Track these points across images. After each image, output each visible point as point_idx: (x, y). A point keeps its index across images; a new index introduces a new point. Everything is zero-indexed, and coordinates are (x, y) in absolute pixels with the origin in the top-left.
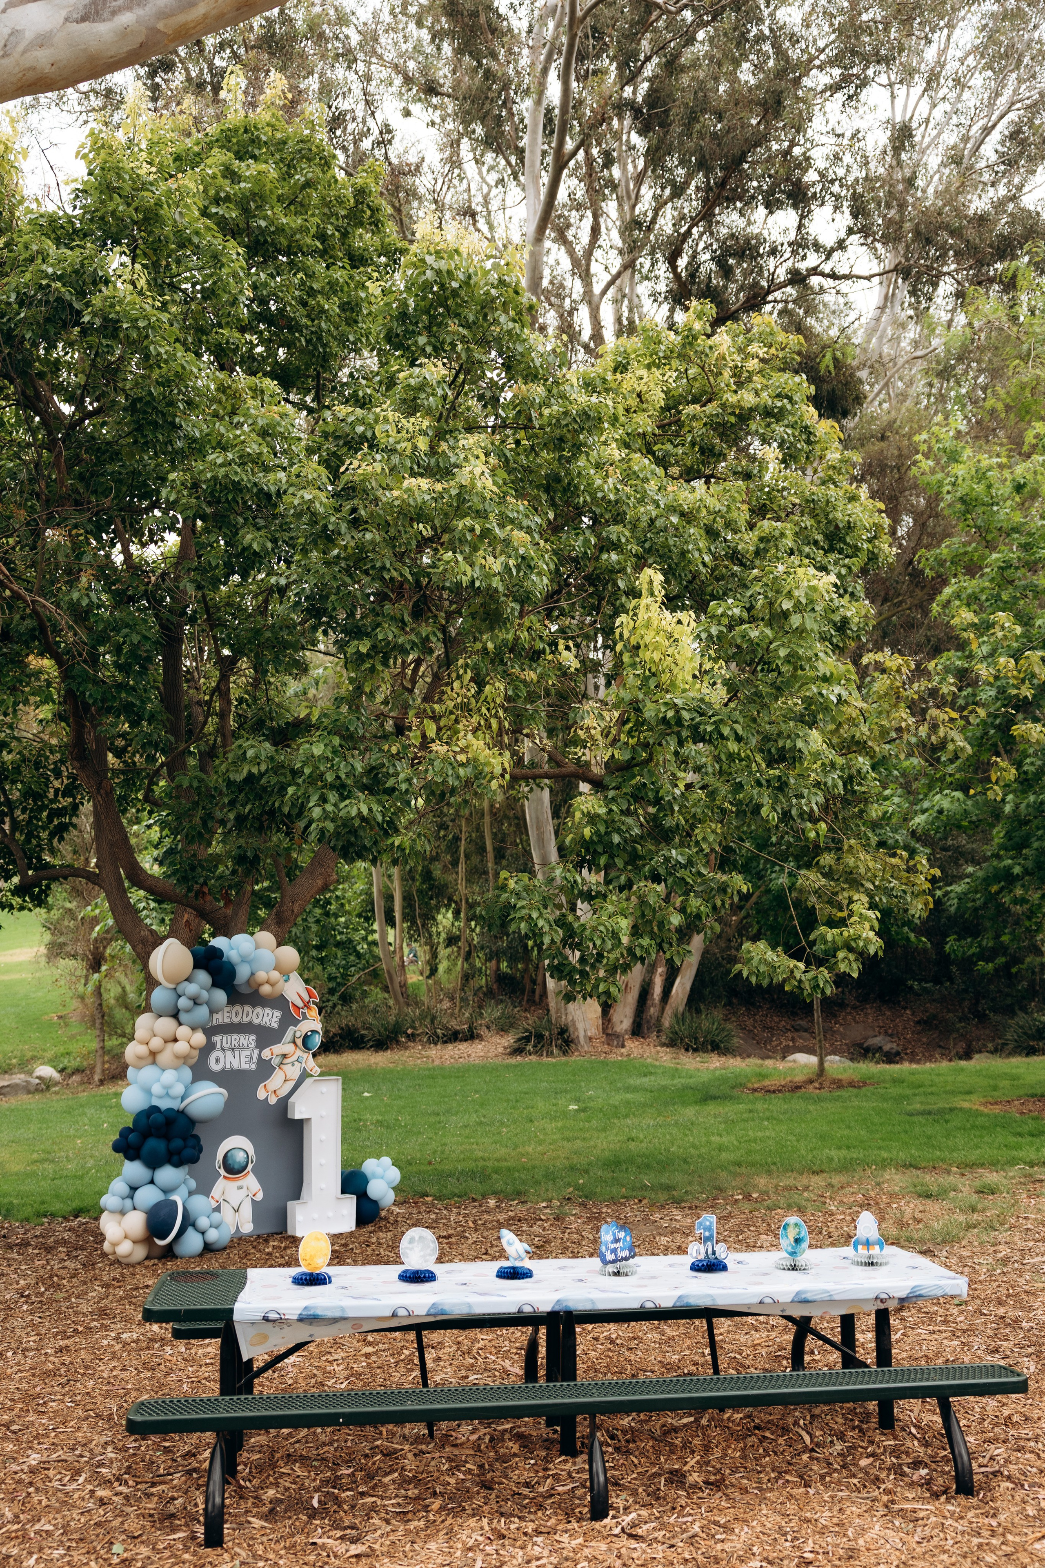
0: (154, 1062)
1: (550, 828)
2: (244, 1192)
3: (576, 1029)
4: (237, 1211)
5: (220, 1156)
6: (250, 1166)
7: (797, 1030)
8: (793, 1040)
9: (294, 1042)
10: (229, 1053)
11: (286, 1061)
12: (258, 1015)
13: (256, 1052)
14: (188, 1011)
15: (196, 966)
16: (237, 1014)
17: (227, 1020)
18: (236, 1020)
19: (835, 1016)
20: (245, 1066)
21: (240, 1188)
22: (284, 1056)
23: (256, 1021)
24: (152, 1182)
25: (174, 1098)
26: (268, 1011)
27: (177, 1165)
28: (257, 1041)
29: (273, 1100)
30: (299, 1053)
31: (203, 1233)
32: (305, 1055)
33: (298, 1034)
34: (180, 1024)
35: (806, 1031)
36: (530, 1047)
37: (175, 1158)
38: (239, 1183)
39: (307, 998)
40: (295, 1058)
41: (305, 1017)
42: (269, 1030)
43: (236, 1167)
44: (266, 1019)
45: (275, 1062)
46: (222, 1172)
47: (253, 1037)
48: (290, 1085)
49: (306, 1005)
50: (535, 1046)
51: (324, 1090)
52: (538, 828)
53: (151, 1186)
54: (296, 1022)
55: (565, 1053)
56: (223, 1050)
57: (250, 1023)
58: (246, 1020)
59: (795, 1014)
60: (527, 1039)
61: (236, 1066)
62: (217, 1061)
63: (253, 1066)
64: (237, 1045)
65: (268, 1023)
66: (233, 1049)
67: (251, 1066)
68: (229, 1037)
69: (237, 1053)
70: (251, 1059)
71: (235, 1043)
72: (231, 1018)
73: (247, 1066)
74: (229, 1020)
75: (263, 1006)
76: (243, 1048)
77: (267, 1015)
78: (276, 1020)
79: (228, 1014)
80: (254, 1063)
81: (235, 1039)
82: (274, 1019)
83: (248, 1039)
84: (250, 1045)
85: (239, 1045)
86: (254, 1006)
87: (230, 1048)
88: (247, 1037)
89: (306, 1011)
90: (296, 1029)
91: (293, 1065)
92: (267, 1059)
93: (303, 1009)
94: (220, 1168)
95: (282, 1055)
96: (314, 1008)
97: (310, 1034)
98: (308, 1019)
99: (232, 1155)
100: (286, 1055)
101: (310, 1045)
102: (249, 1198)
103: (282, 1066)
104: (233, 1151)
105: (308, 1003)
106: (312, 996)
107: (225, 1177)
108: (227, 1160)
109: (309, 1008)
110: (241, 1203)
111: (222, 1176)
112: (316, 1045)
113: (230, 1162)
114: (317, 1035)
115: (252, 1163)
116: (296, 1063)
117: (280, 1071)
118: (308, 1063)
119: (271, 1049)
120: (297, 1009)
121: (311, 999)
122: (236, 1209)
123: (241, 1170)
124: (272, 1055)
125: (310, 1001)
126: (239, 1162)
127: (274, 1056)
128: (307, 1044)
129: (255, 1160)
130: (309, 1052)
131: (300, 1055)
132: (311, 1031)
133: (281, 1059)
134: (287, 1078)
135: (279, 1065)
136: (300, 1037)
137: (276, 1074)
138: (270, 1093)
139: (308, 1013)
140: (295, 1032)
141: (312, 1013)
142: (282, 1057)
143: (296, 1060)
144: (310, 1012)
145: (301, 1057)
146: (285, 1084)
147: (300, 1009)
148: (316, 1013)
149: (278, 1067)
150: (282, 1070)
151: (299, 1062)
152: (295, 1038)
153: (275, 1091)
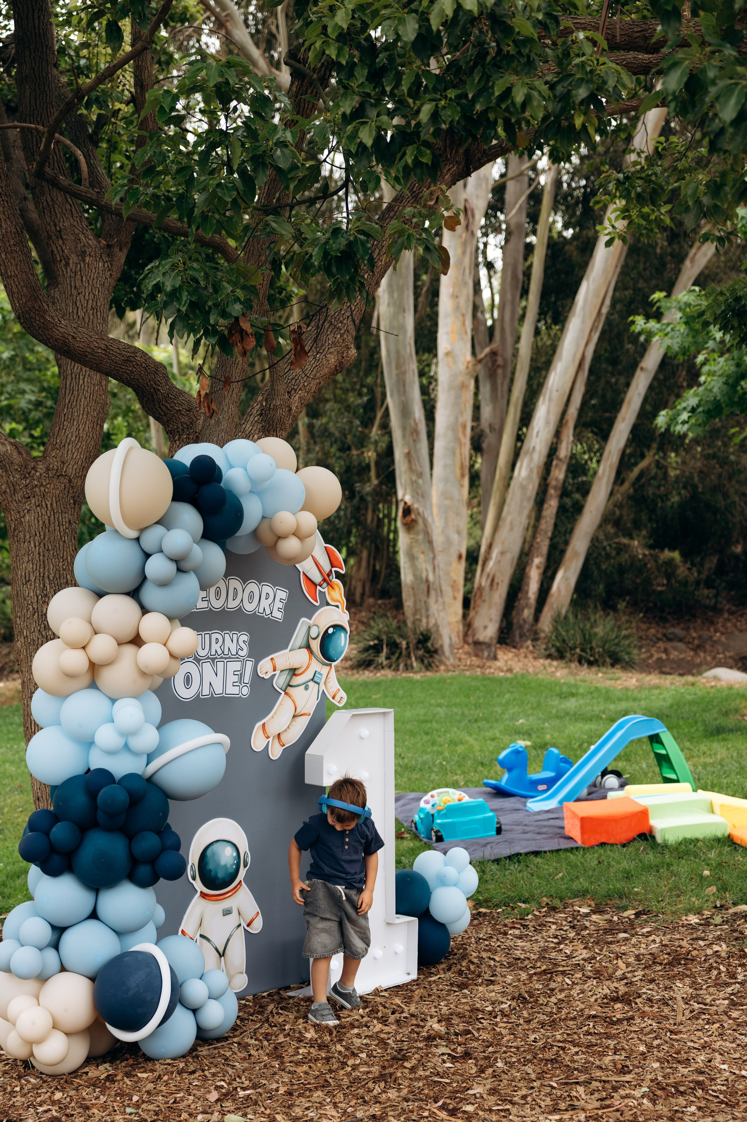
0: (93, 685)
1: (413, 366)
2: (233, 919)
3: (441, 636)
4: (222, 955)
5: (193, 858)
6: (242, 873)
7: (670, 640)
8: (666, 651)
9: (308, 647)
10: (207, 667)
11: (296, 681)
12: (251, 597)
13: (249, 665)
14: (164, 584)
15: (178, 496)
16: (218, 594)
17: (201, 605)
18: (217, 604)
19: (712, 623)
20: (232, 690)
21: (227, 912)
22: (293, 672)
23: (249, 607)
24: (94, 915)
25: (136, 754)
26: (267, 589)
27: (143, 884)
28: (251, 644)
29: (276, 752)
30: (316, 666)
31: (195, 1011)
32: (325, 670)
33: (314, 633)
34: (145, 610)
35: (681, 640)
36: (382, 659)
37: (144, 870)
38: (226, 904)
39: (326, 566)
40: (308, 675)
42: (268, 623)
43: (221, 875)
44: (265, 603)
45: (279, 682)
46: (198, 885)
47: (244, 637)
48: (302, 723)
49: (326, 580)
50: (388, 658)
51: (365, 732)
52: (398, 366)
53: (93, 924)
54: (310, 611)
55: (428, 667)
56: (198, 660)
57: (240, 610)
58: (233, 604)
59: (663, 620)
60: (377, 649)
61: (218, 690)
62: (188, 680)
63: (245, 691)
64: (220, 652)
65: (268, 612)
66: (213, 660)
67: (240, 690)
68: (207, 636)
69: (220, 665)
70: (241, 676)
71: (215, 647)
72: (209, 601)
73: (235, 690)
74: (205, 604)
75: (261, 581)
76: (230, 657)
77: (267, 596)
78: (280, 605)
79: (204, 594)
80: (246, 685)
81: (217, 641)
82: (277, 604)
83: (238, 641)
84: (239, 652)
85: (223, 653)
86: (244, 579)
87: (208, 658)
88: (236, 637)
89: (326, 590)
90: (311, 622)
91: (306, 688)
92: (267, 677)
93: (320, 585)
94: (194, 878)
95: (290, 670)
96: (337, 585)
97: (333, 633)
98: (328, 604)
99: (214, 854)
100: (295, 669)
101: (332, 652)
102: (241, 930)
103: (290, 690)
104: (215, 847)
105: (328, 575)
106: (335, 564)
107: (203, 895)
108: (206, 864)
109: (330, 584)
110: (228, 940)
111: (199, 894)
112: (341, 653)
113: (211, 866)
114: (343, 635)
115: (245, 866)
116: (311, 684)
117: (287, 698)
118: (329, 685)
119: (272, 659)
120: (313, 587)
121: (334, 569)
122: (221, 950)
123: (227, 879)
124: (275, 670)
125: (331, 571)
126: (225, 866)
127: (277, 672)
128: (328, 650)
129: (249, 860)
130: (330, 665)
131: (318, 670)
132: (334, 626)
133: (288, 678)
134: (298, 712)
135: (286, 688)
136: (318, 636)
137: (281, 704)
138: (271, 739)
139: (328, 594)
140: (309, 628)
141: (335, 594)
142: (290, 674)
143: (312, 680)
144: (332, 593)
145: (320, 673)
146: (294, 723)
147: (318, 587)
148: (340, 594)
149: (284, 691)
150: (291, 697)
151: (315, 683)
152: (309, 639)
153: (279, 735)
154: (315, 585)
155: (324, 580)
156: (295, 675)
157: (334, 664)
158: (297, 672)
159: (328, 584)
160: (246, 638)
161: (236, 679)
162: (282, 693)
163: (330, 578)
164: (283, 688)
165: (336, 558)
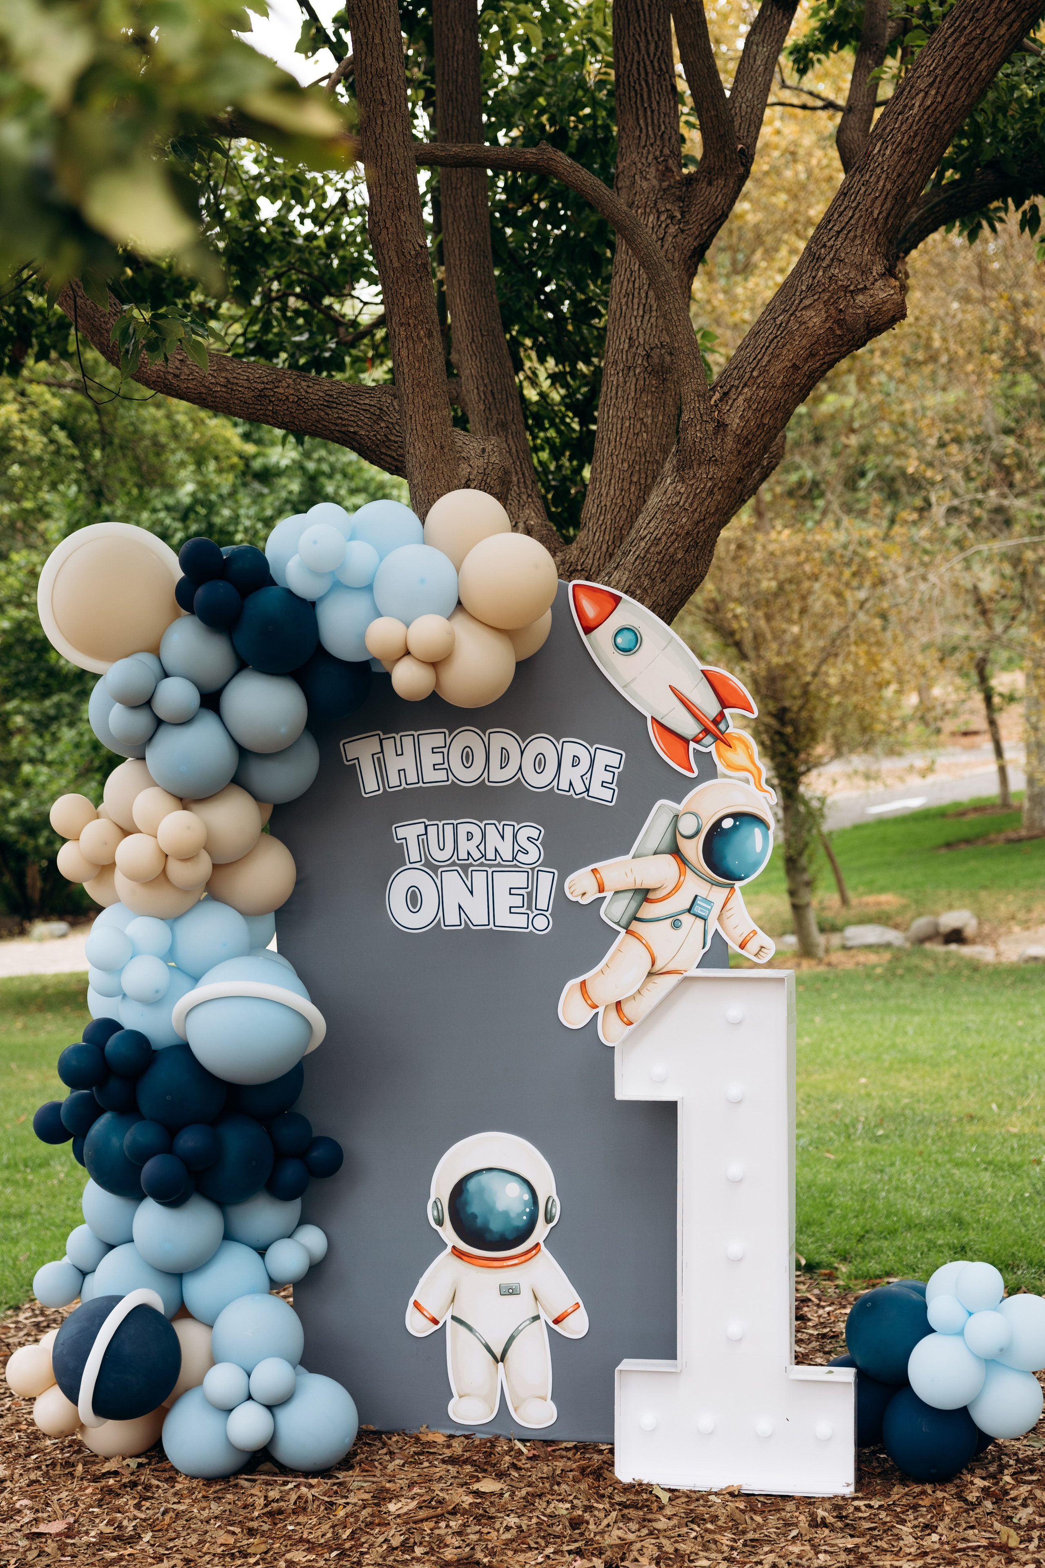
2: (522, 1306)
4: (498, 1359)
5: (440, 1190)
6: (541, 1231)
9: (675, 851)
10: (452, 880)
11: (649, 910)
12: (540, 763)
13: (545, 881)
16: (467, 757)
17: (432, 776)
18: (467, 775)
20: (505, 919)
21: (510, 1291)
22: (644, 895)
23: (537, 781)
26: (571, 749)
28: (546, 844)
29: (611, 1033)
30: (693, 886)
32: (718, 895)
33: (687, 826)
38: (507, 1276)
39: (710, 706)
40: (681, 901)
41: (709, 771)
42: (583, 808)
43: (496, 1226)
44: (570, 774)
45: (614, 912)
46: (448, 1234)
47: (528, 831)
48: (664, 988)
49: (711, 729)
51: (733, 1013)
54: (677, 787)
56: (432, 867)
57: (517, 787)
58: (499, 775)
61: (478, 917)
62: (414, 899)
63: (541, 923)
64: (476, 855)
65: (579, 787)
66: (465, 868)
67: (531, 922)
68: (449, 829)
69: (479, 879)
70: (530, 899)
71: (465, 846)
72: (449, 770)
73: (520, 921)
74: (441, 775)
75: (557, 732)
76: (499, 865)
77: (576, 761)
78: (608, 777)
79: (438, 758)
80: (542, 912)
81: (470, 836)
82: (600, 775)
83: (515, 837)
84: (521, 857)
85: (484, 856)
86: (524, 732)
87: (454, 864)
88: (509, 831)
89: (712, 749)
90: (680, 807)
91: (676, 925)
92: (585, 901)
93: (697, 741)
94: (440, 1223)
95: (636, 891)
96: (740, 739)
97: (734, 828)
98: (719, 775)
99: (481, 1190)
100: (648, 891)
101: (732, 862)
102: (540, 1326)
103: (635, 926)
104: (485, 1178)
105: (716, 722)
106: (731, 700)
107: (457, 1253)
108: (466, 1203)
109: (720, 738)
110: (512, 1338)
111: (449, 1249)
112: (756, 865)
113: (475, 1208)
114: (758, 832)
115: (548, 1220)
116: (686, 919)
117: (633, 941)
118: (730, 923)
119: (594, 871)
120: (680, 744)
121: (727, 711)
122: (498, 1353)
123: (510, 1236)
124: (601, 889)
125: (722, 715)
126: (506, 1214)
127: (608, 894)
128: (723, 858)
129: (557, 1212)
130: (732, 887)
131: (702, 894)
132: (735, 816)
133: (634, 905)
134: (658, 966)
135: (629, 923)
136: (697, 833)
137: (619, 950)
138: (601, 1010)
139: (720, 756)
140: (676, 817)
141: (738, 756)
142: (639, 898)
143: (689, 911)
144: (729, 754)
145: (705, 900)
146: (650, 986)
147: (692, 745)
148: (751, 757)
149: (626, 928)
150: (639, 939)
151: (697, 916)
152: (679, 837)
153: (618, 1004)
154: (686, 741)
155: (706, 731)
156: (646, 900)
157: (738, 884)
158: (651, 896)
159: (717, 738)
160: (534, 833)
161: (518, 901)
162: (623, 931)
163: (722, 726)
164: (624, 922)
165: (735, 691)
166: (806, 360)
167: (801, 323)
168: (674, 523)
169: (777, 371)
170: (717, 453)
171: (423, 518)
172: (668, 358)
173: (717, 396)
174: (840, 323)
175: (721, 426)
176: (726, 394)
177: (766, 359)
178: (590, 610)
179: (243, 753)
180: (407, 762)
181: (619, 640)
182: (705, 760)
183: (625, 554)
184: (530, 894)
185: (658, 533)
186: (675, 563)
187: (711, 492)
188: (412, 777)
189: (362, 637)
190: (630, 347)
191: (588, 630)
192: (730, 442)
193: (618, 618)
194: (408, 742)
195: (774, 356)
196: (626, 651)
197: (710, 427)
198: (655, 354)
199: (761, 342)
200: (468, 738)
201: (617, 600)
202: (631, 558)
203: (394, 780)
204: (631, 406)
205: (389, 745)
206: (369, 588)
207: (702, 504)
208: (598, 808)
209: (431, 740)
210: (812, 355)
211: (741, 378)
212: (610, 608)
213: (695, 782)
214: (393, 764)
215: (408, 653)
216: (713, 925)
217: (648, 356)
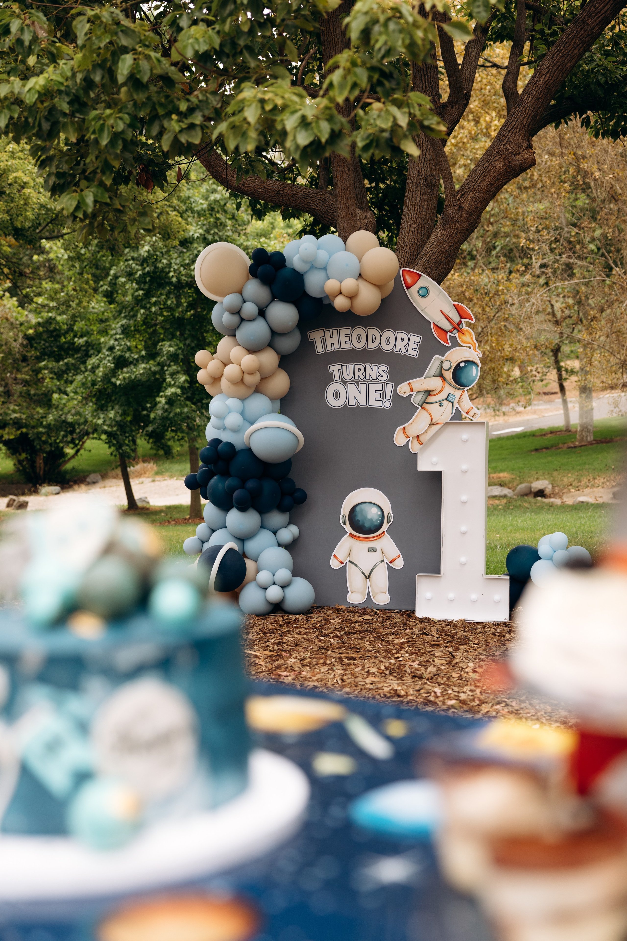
2: (376, 556)
4: (368, 577)
5: (345, 510)
6: (387, 526)
9: (441, 376)
10: (352, 387)
11: (431, 399)
12: (388, 340)
13: (390, 387)
16: (359, 338)
17: (345, 346)
18: (359, 346)
20: (373, 403)
21: (372, 550)
22: (429, 393)
23: (387, 348)
24: (224, 526)
26: (401, 335)
28: (390, 373)
29: (414, 448)
30: (448, 390)
32: (458, 393)
33: (446, 365)
38: (372, 544)
39: (456, 318)
40: (443, 395)
41: (455, 344)
42: (404, 359)
43: (367, 525)
44: (400, 345)
45: (416, 400)
46: (348, 528)
47: (383, 368)
48: (436, 430)
49: (457, 327)
51: (466, 436)
54: (443, 350)
56: (344, 382)
57: (379, 350)
58: (372, 346)
61: (362, 402)
62: (337, 395)
63: (387, 404)
64: (362, 377)
65: (404, 350)
66: (357, 382)
67: (383, 404)
68: (351, 367)
69: (363, 387)
70: (383, 395)
71: (357, 374)
72: (351, 343)
73: (379, 404)
74: (348, 346)
75: (395, 328)
76: (371, 381)
77: (402, 340)
78: (415, 346)
79: (347, 339)
80: (388, 400)
81: (359, 370)
82: (412, 345)
83: (378, 370)
84: (380, 378)
85: (365, 378)
86: (382, 328)
87: (353, 381)
88: (375, 368)
89: (457, 335)
90: (443, 358)
91: (441, 405)
92: (405, 395)
93: (451, 332)
94: (345, 524)
95: (425, 391)
96: (468, 331)
97: (465, 366)
98: (460, 345)
99: (362, 510)
100: (430, 391)
101: (464, 380)
102: (384, 564)
103: (425, 405)
104: (363, 506)
105: (458, 324)
106: (464, 316)
107: (352, 536)
108: (356, 516)
109: (460, 331)
110: (373, 569)
111: (348, 534)
112: (473, 381)
113: (359, 518)
114: (474, 368)
115: (388, 523)
116: (445, 403)
117: (423, 411)
118: (462, 404)
119: (409, 383)
120: (443, 334)
121: (463, 320)
122: (367, 574)
123: (373, 529)
124: (412, 391)
125: (461, 322)
126: (372, 520)
127: (414, 393)
128: (460, 378)
129: (392, 519)
130: (463, 390)
131: (452, 392)
132: (466, 362)
133: (424, 397)
134: (434, 421)
135: (422, 404)
136: (450, 368)
137: (418, 415)
138: (411, 439)
139: (459, 338)
140: (442, 362)
141: (467, 338)
142: (426, 394)
143: (446, 399)
144: (463, 337)
145: (453, 395)
146: (430, 429)
147: (449, 333)
148: (472, 338)
149: (421, 406)
150: (426, 410)
151: (449, 401)
152: (443, 370)
153: (418, 436)
154: (447, 332)
155: (454, 328)
156: (430, 395)
157: (466, 389)
158: (431, 393)
159: (458, 331)
160: (385, 369)
161: (378, 396)
162: (420, 407)
163: (461, 326)
164: (420, 404)
165: (466, 312)
166: (495, 182)
167: (494, 167)
168: (441, 247)
169: (484, 186)
170: (459, 219)
171: (345, 242)
172: (434, 181)
173: (459, 195)
174: (509, 167)
175: (461, 208)
176: (463, 195)
177: (480, 181)
178: (409, 280)
179: (274, 333)
180: (335, 340)
181: (420, 292)
182: (453, 339)
183: (421, 259)
184: (383, 393)
185: (434, 251)
186: (441, 263)
187: (456, 234)
188: (337, 346)
189: (323, 287)
190: (418, 175)
191: (408, 288)
192: (464, 214)
193: (420, 283)
194: (335, 332)
195: (483, 180)
196: (423, 296)
197: (457, 208)
198: (429, 179)
199: (478, 174)
200: (359, 330)
201: (420, 276)
202: (423, 260)
203: (329, 348)
204: (418, 200)
205: (327, 333)
206: (325, 268)
207: (452, 239)
208: (410, 359)
209: (345, 331)
210: (498, 179)
211: (469, 188)
212: (417, 279)
213: (450, 348)
214: (329, 341)
215: (341, 293)
216: (456, 405)
217: (426, 179)
